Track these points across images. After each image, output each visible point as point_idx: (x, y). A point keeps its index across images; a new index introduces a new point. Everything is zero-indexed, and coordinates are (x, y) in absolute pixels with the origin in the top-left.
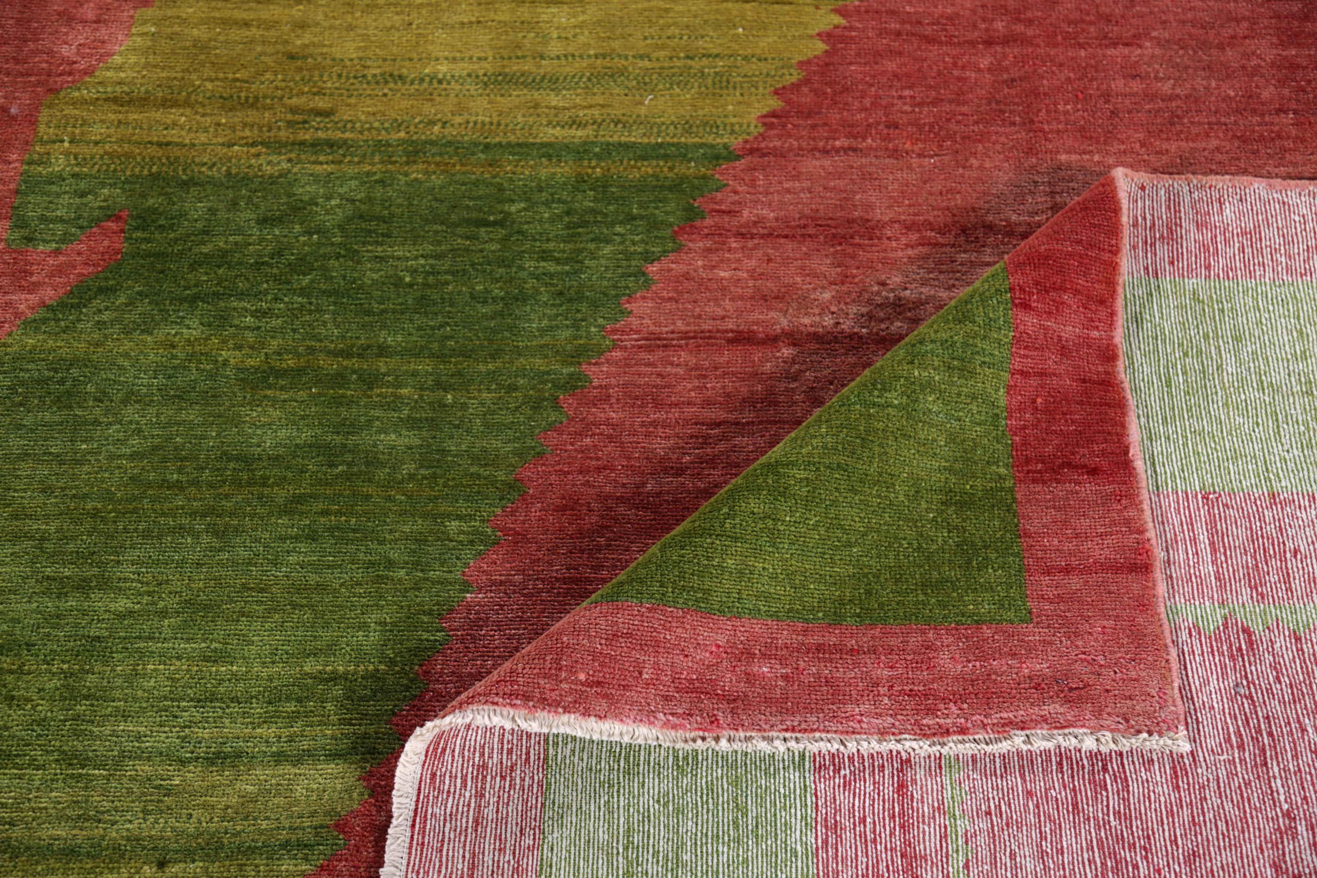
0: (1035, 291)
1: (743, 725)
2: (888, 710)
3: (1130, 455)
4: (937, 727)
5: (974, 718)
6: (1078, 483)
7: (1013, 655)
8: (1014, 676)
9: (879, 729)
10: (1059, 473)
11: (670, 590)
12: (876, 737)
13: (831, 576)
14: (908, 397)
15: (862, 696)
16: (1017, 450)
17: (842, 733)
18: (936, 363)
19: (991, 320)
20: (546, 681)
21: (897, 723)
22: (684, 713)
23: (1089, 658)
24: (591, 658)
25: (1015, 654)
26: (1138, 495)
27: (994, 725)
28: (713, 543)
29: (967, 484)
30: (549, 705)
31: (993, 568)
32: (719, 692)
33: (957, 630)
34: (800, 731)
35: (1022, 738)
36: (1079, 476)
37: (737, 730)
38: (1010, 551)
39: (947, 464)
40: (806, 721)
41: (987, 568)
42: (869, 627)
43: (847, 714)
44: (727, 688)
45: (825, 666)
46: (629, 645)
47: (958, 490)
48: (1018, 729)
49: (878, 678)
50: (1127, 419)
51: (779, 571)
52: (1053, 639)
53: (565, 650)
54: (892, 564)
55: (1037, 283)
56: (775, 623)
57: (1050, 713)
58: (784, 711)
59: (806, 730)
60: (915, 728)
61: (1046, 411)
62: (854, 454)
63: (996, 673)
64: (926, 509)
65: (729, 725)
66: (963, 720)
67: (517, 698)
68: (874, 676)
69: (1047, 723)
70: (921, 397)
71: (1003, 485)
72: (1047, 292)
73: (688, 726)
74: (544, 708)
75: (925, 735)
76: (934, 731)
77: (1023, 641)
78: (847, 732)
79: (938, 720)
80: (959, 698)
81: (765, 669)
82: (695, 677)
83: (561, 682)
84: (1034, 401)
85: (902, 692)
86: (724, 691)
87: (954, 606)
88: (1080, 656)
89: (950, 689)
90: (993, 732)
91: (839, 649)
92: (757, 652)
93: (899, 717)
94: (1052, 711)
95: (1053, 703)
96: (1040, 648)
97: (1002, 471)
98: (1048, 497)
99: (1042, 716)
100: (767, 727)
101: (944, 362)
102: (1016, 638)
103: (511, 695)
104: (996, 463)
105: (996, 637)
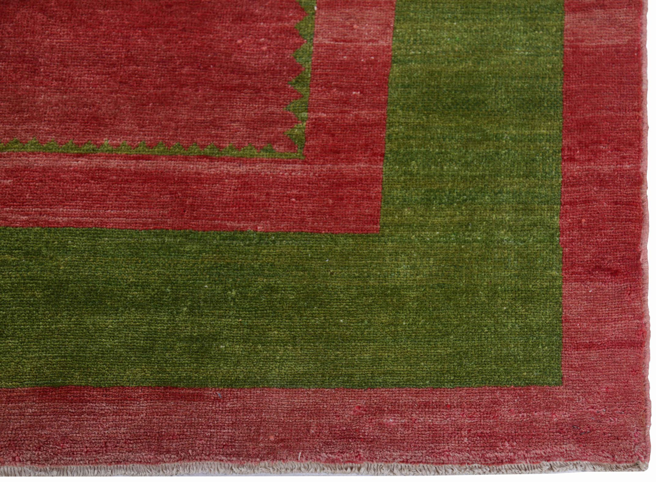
0: (578, 148)
1: (376, 458)
2: (466, 447)
3: (641, 260)
4: (495, 459)
5: (519, 453)
6: (604, 282)
7: (548, 408)
8: (547, 423)
9: (460, 461)
10: (593, 275)
11: (327, 378)
12: (457, 466)
13: (435, 356)
14: (487, 234)
15: (451, 437)
16: (566, 258)
17: (436, 464)
18: (508, 209)
19: (546, 173)
20: (250, 443)
21: (471, 457)
22: (339, 452)
23: (596, 411)
24: (277, 426)
25: (550, 408)
26: (642, 290)
27: (531, 458)
28: (356, 345)
29: (530, 284)
30: (252, 458)
31: (542, 345)
32: (361, 436)
33: (514, 390)
34: (411, 463)
35: (548, 467)
36: (605, 276)
37: (372, 461)
38: (555, 333)
39: (517, 272)
40: (415, 456)
41: (538, 346)
42: (459, 389)
43: (440, 451)
44: (366, 434)
45: (429, 417)
46: (300, 414)
47: (523, 289)
48: (545, 461)
49: (461, 425)
50: (642, 231)
51: (399, 356)
52: (575, 397)
53: (263, 423)
54: (476, 344)
55: (580, 142)
56: (397, 389)
57: (566, 450)
58: (402, 448)
59: (414, 462)
60: (482, 460)
61: (588, 228)
62: (449, 276)
63: (536, 421)
64: (501, 304)
65: (367, 458)
66: (512, 454)
67: (233, 456)
68: (459, 423)
69: (564, 457)
70: (496, 232)
71: (555, 284)
72: (587, 146)
73: (342, 460)
74: (249, 460)
75: (487, 464)
76: (493, 461)
77: (555, 398)
78: (439, 463)
79: (496, 454)
80: (510, 438)
81: (391, 420)
82: (344, 428)
83: (259, 443)
84: (580, 222)
85: (476, 435)
86: (365, 436)
87: (514, 373)
88: (590, 410)
89: (506, 432)
90: (530, 462)
91: (438, 405)
92: (386, 409)
93: (473, 452)
94: (568, 449)
95: (569, 443)
96: (566, 403)
97: (555, 273)
98: (584, 292)
99: (561, 453)
100: (391, 459)
101: (513, 207)
102: (551, 396)
103: (230, 454)
104: (551, 268)
105: (539, 396)
